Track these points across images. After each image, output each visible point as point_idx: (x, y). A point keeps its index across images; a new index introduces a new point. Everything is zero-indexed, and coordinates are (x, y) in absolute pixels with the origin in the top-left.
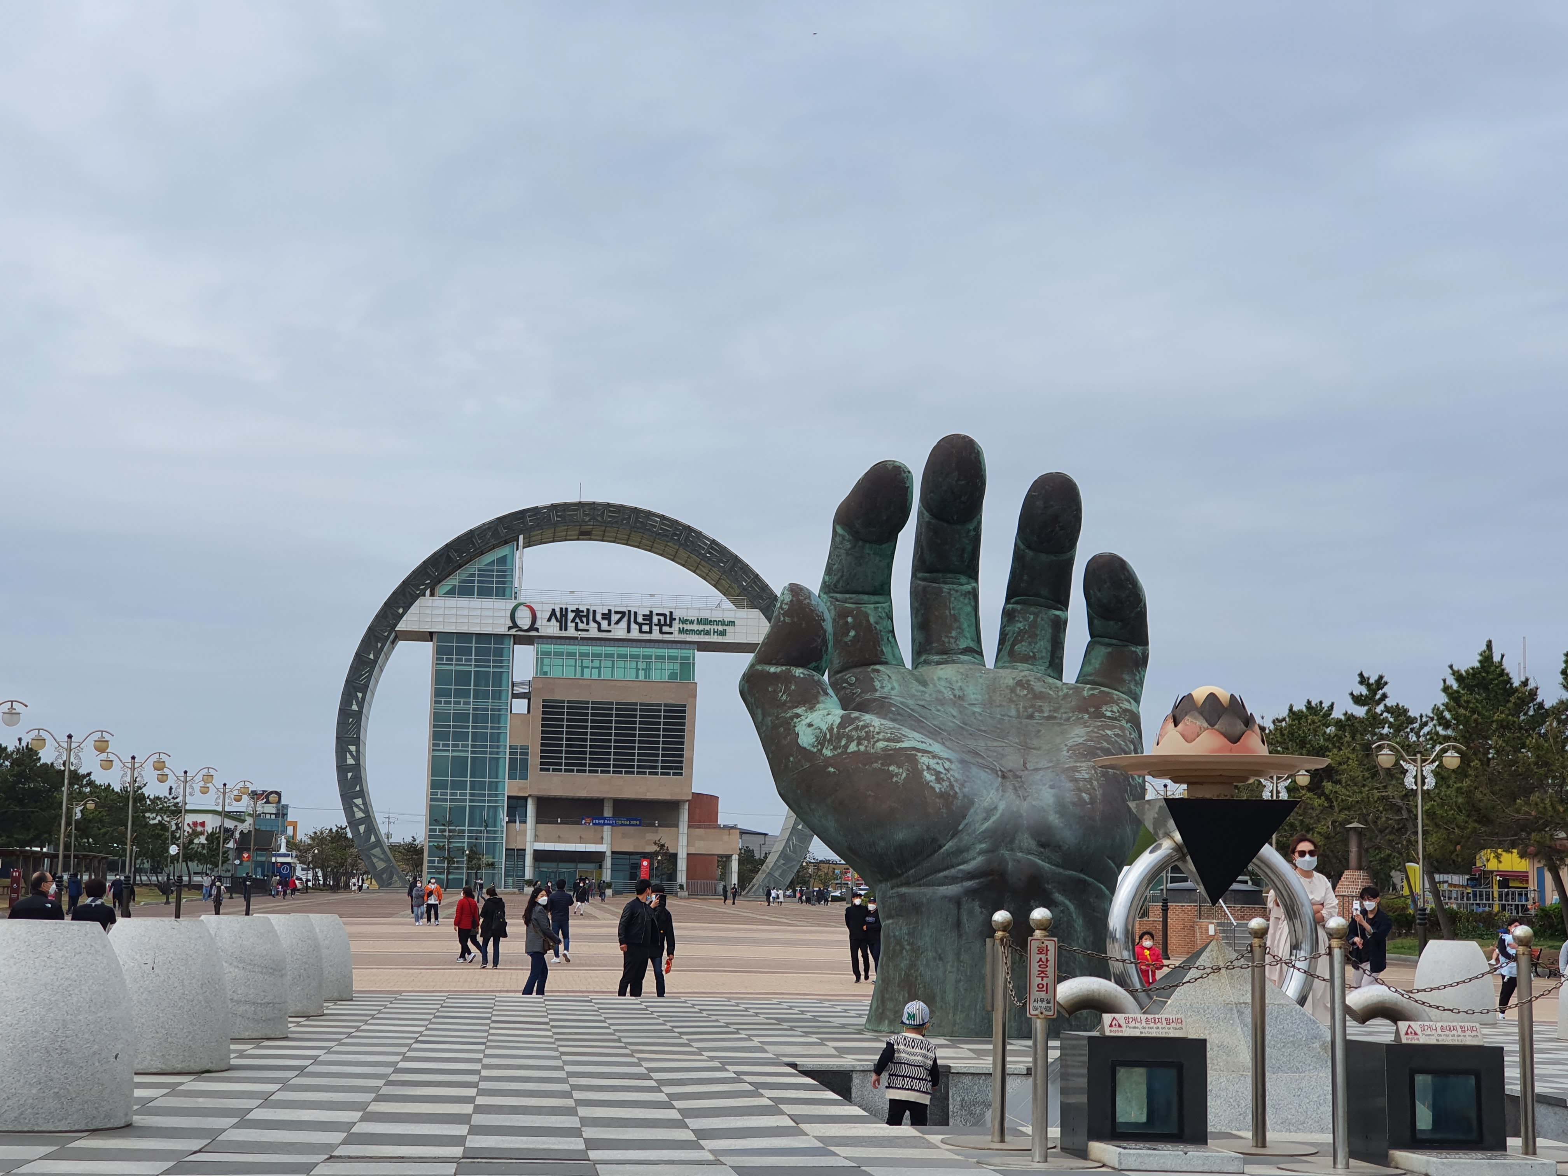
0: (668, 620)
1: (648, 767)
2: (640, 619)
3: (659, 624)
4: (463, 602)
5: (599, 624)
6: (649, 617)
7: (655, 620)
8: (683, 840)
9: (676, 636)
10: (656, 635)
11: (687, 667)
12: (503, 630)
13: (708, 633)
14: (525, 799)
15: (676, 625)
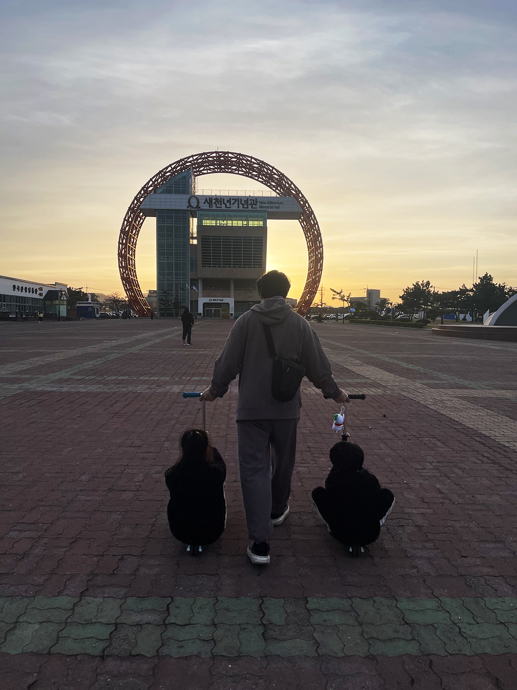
0: (255, 202)
1: (247, 265)
2: (243, 202)
3: (251, 204)
4: (168, 196)
5: (226, 205)
6: (247, 201)
7: (249, 202)
9: (258, 209)
10: (250, 209)
12: (185, 208)
13: (272, 208)
14: (197, 280)
15: (258, 204)
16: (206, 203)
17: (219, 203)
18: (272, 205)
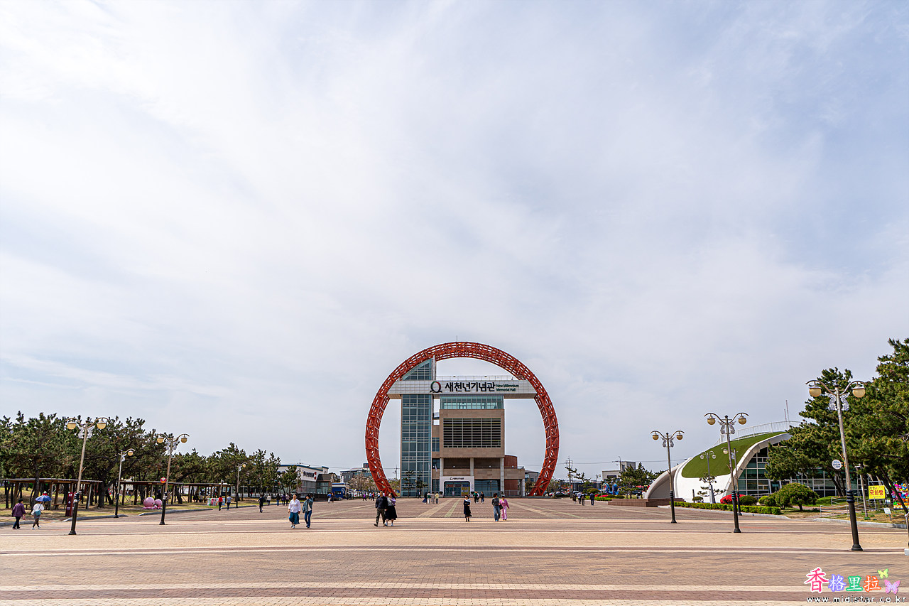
0: (492, 385)
1: (486, 444)
2: (481, 386)
4: (413, 382)
6: (485, 385)
7: (487, 386)
8: (502, 474)
9: (496, 392)
10: (488, 392)
11: (500, 404)
12: (428, 393)
13: (508, 390)
14: (439, 459)
15: (496, 388)
16: (447, 388)
17: (460, 387)
18: (508, 388)
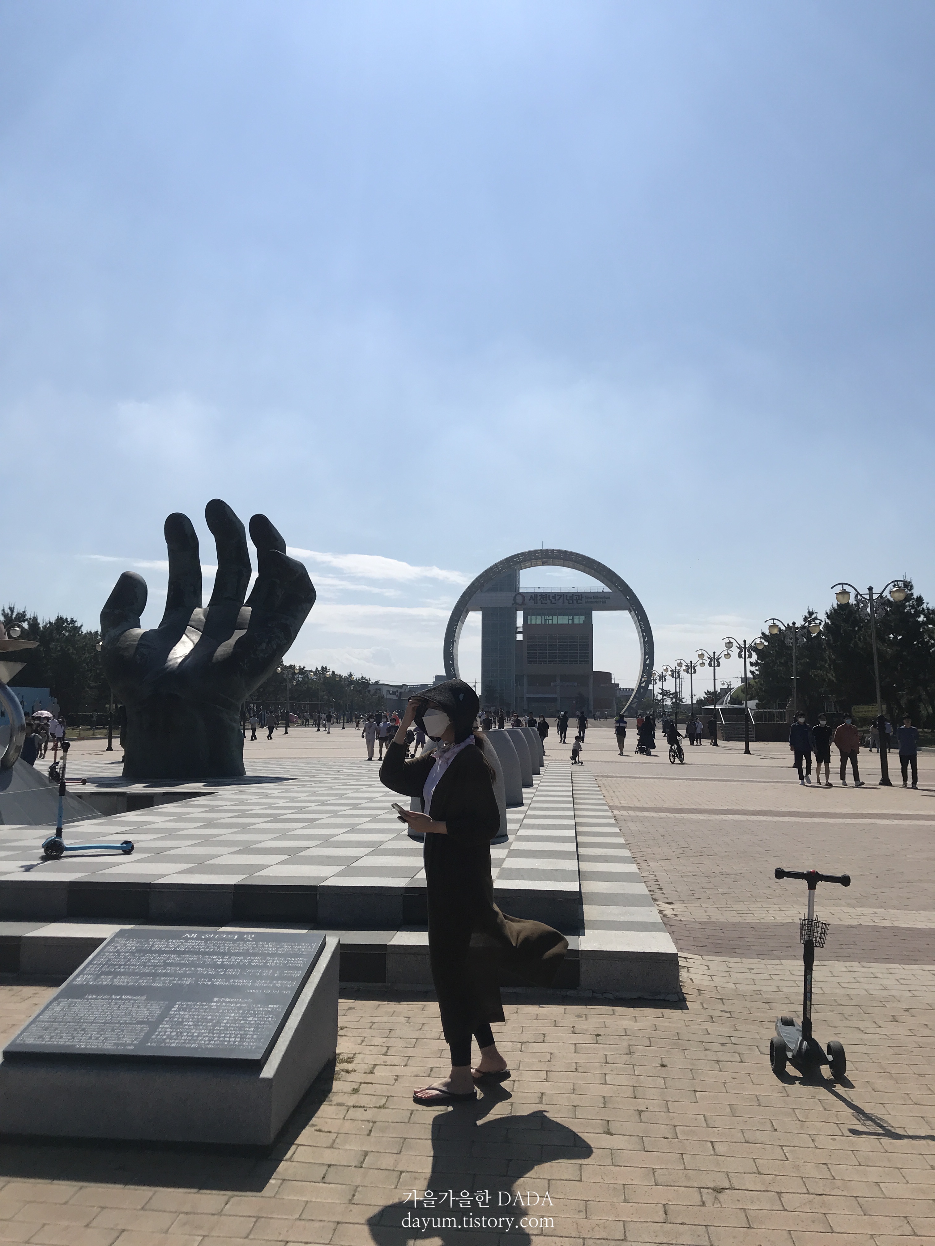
0: (580, 597)
1: (573, 661)
2: (568, 598)
3: (576, 600)
4: (494, 594)
5: (551, 601)
6: (572, 597)
8: (591, 692)
10: (575, 605)
11: (589, 618)
12: (510, 605)
14: (522, 676)
15: (584, 600)
16: (532, 600)
17: (545, 599)
18: (598, 600)
